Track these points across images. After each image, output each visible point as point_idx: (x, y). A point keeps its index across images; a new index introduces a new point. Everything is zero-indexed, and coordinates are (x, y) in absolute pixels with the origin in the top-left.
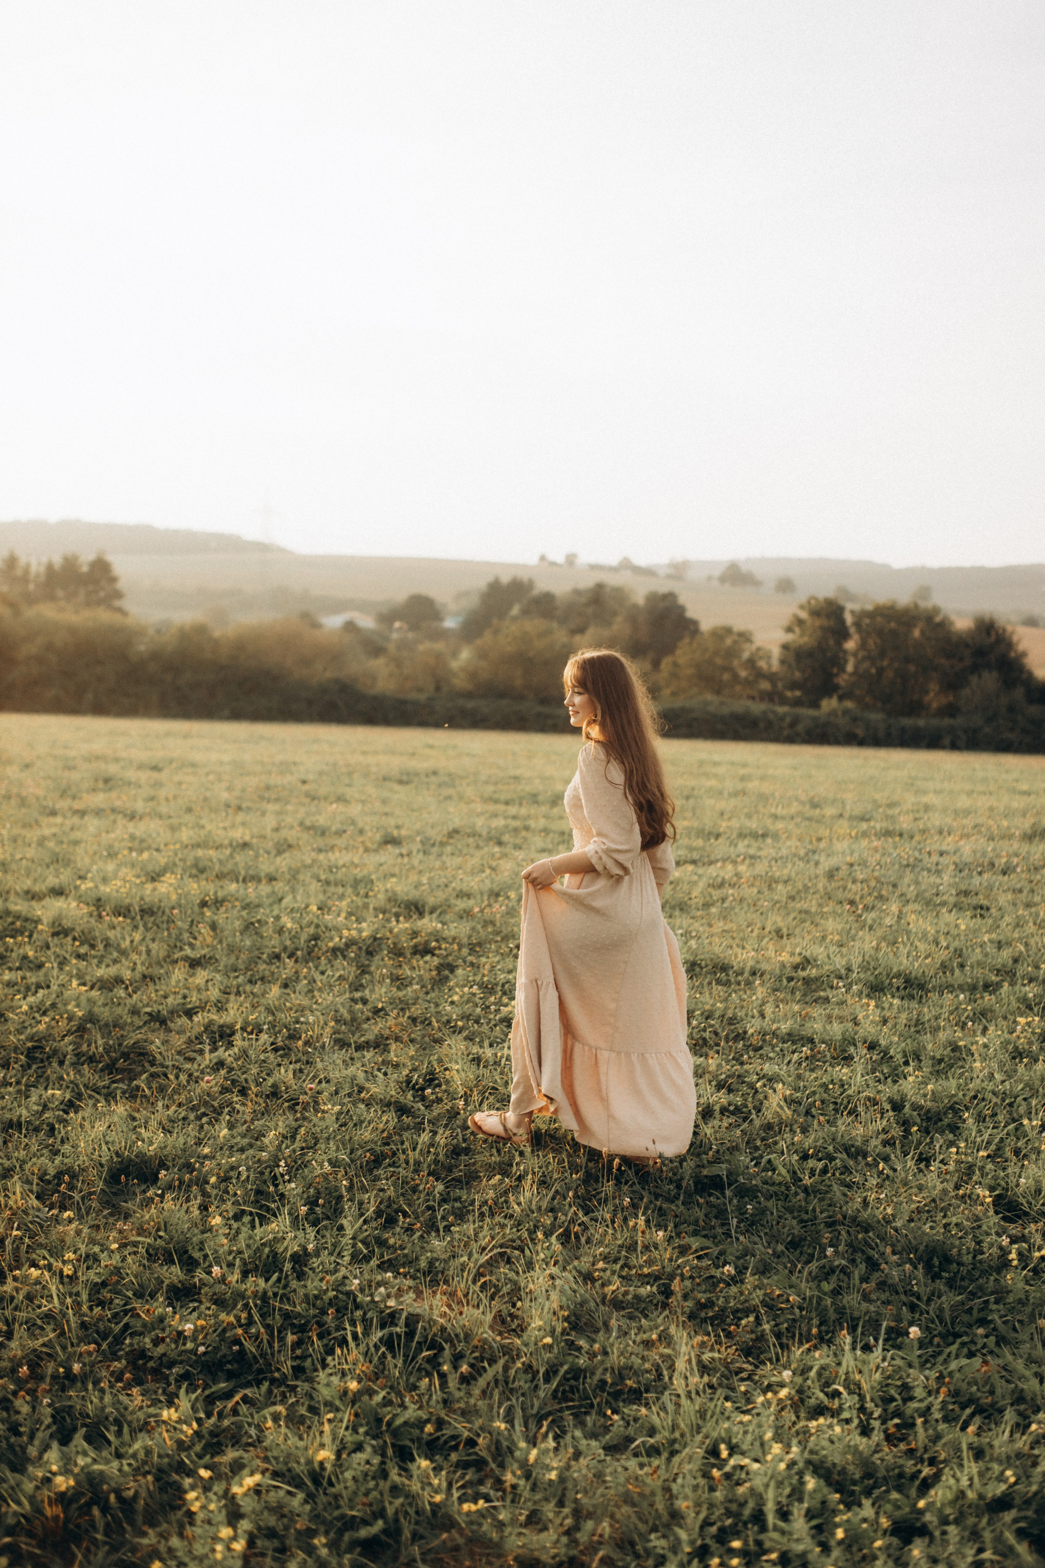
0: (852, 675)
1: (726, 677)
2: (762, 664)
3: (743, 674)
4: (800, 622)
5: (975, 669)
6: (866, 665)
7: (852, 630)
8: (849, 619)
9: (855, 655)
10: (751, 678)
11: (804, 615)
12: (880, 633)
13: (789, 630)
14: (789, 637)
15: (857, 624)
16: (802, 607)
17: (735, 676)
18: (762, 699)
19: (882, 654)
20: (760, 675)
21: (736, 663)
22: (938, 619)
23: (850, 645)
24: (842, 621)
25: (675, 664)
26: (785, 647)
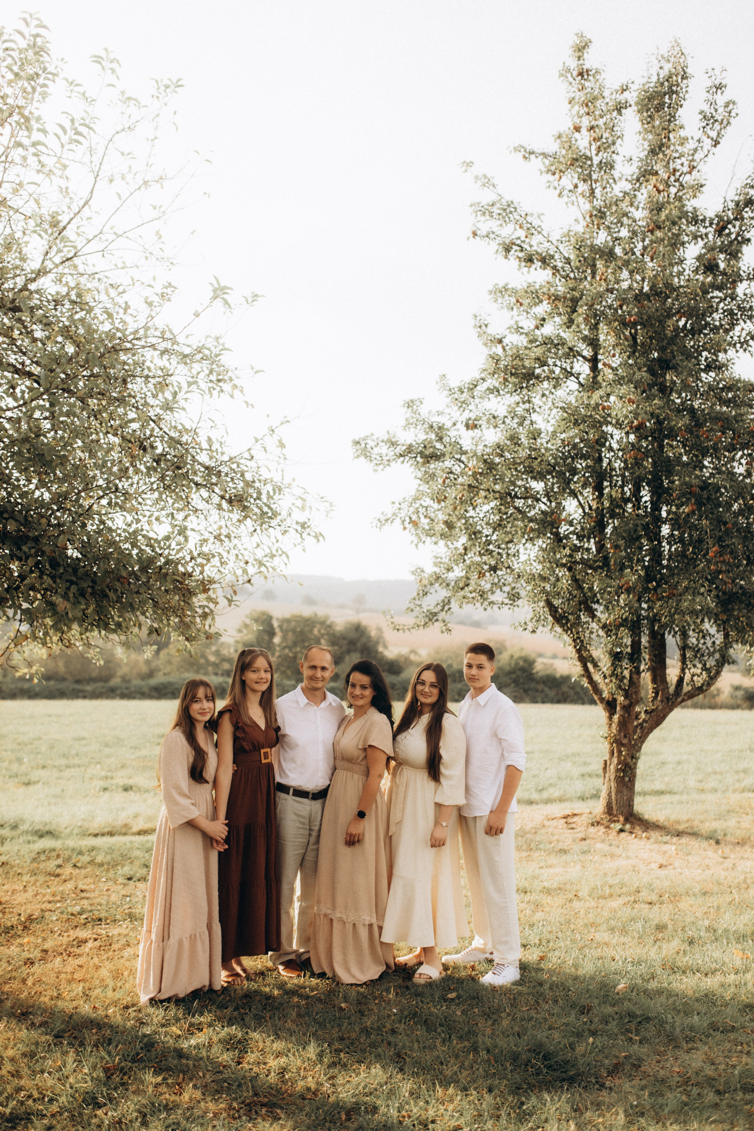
0: (279, 657)
1: (202, 661)
2: (225, 652)
3: (212, 658)
4: (246, 626)
5: (349, 652)
6: (287, 651)
7: (277, 630)
8: (275, 624)
9: (279, 645)
10: (217, 662)
11: (248, 621)
12: (294, 631)
13: (240, 631)
14: (238, 636)
15: (280, 627)
16: (247, 616)
17: (207, 660)
18: (222, 675)
19: (295, 644)
20: (224, 660)
21: (208, 651)
22: (328, 623)
23: (277, 640)
24: (271, 626)
25: (168, 654)
26: (237, 642)
